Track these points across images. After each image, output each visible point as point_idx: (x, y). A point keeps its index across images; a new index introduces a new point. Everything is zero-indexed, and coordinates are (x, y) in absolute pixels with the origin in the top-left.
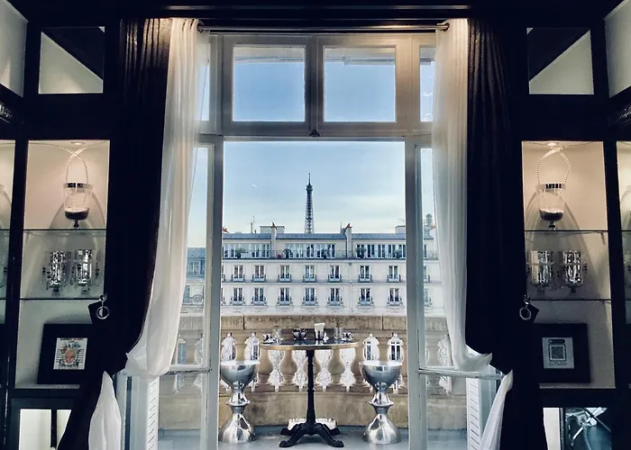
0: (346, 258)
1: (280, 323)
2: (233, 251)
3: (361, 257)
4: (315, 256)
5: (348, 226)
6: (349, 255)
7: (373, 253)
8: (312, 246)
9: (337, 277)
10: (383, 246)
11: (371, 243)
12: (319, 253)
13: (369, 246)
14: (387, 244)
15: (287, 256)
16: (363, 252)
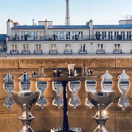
0: (89, 40)
1: (44, 65)
2: (22, 37)
3: (98, 39)
4: (71, 38)
5: (91, 21)
6: (91, 38)
7: (105, 37)
8: (69, 33)
9: (84, 51)
10: (112, 32)
11: (104, 30)
12: (73, 37)
13: (103, 32)
14: (114, 31)
15: (55, 39)
16: (99, 36)
